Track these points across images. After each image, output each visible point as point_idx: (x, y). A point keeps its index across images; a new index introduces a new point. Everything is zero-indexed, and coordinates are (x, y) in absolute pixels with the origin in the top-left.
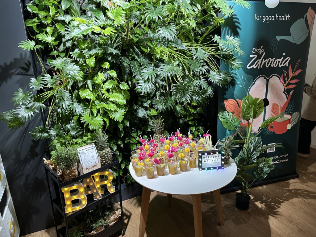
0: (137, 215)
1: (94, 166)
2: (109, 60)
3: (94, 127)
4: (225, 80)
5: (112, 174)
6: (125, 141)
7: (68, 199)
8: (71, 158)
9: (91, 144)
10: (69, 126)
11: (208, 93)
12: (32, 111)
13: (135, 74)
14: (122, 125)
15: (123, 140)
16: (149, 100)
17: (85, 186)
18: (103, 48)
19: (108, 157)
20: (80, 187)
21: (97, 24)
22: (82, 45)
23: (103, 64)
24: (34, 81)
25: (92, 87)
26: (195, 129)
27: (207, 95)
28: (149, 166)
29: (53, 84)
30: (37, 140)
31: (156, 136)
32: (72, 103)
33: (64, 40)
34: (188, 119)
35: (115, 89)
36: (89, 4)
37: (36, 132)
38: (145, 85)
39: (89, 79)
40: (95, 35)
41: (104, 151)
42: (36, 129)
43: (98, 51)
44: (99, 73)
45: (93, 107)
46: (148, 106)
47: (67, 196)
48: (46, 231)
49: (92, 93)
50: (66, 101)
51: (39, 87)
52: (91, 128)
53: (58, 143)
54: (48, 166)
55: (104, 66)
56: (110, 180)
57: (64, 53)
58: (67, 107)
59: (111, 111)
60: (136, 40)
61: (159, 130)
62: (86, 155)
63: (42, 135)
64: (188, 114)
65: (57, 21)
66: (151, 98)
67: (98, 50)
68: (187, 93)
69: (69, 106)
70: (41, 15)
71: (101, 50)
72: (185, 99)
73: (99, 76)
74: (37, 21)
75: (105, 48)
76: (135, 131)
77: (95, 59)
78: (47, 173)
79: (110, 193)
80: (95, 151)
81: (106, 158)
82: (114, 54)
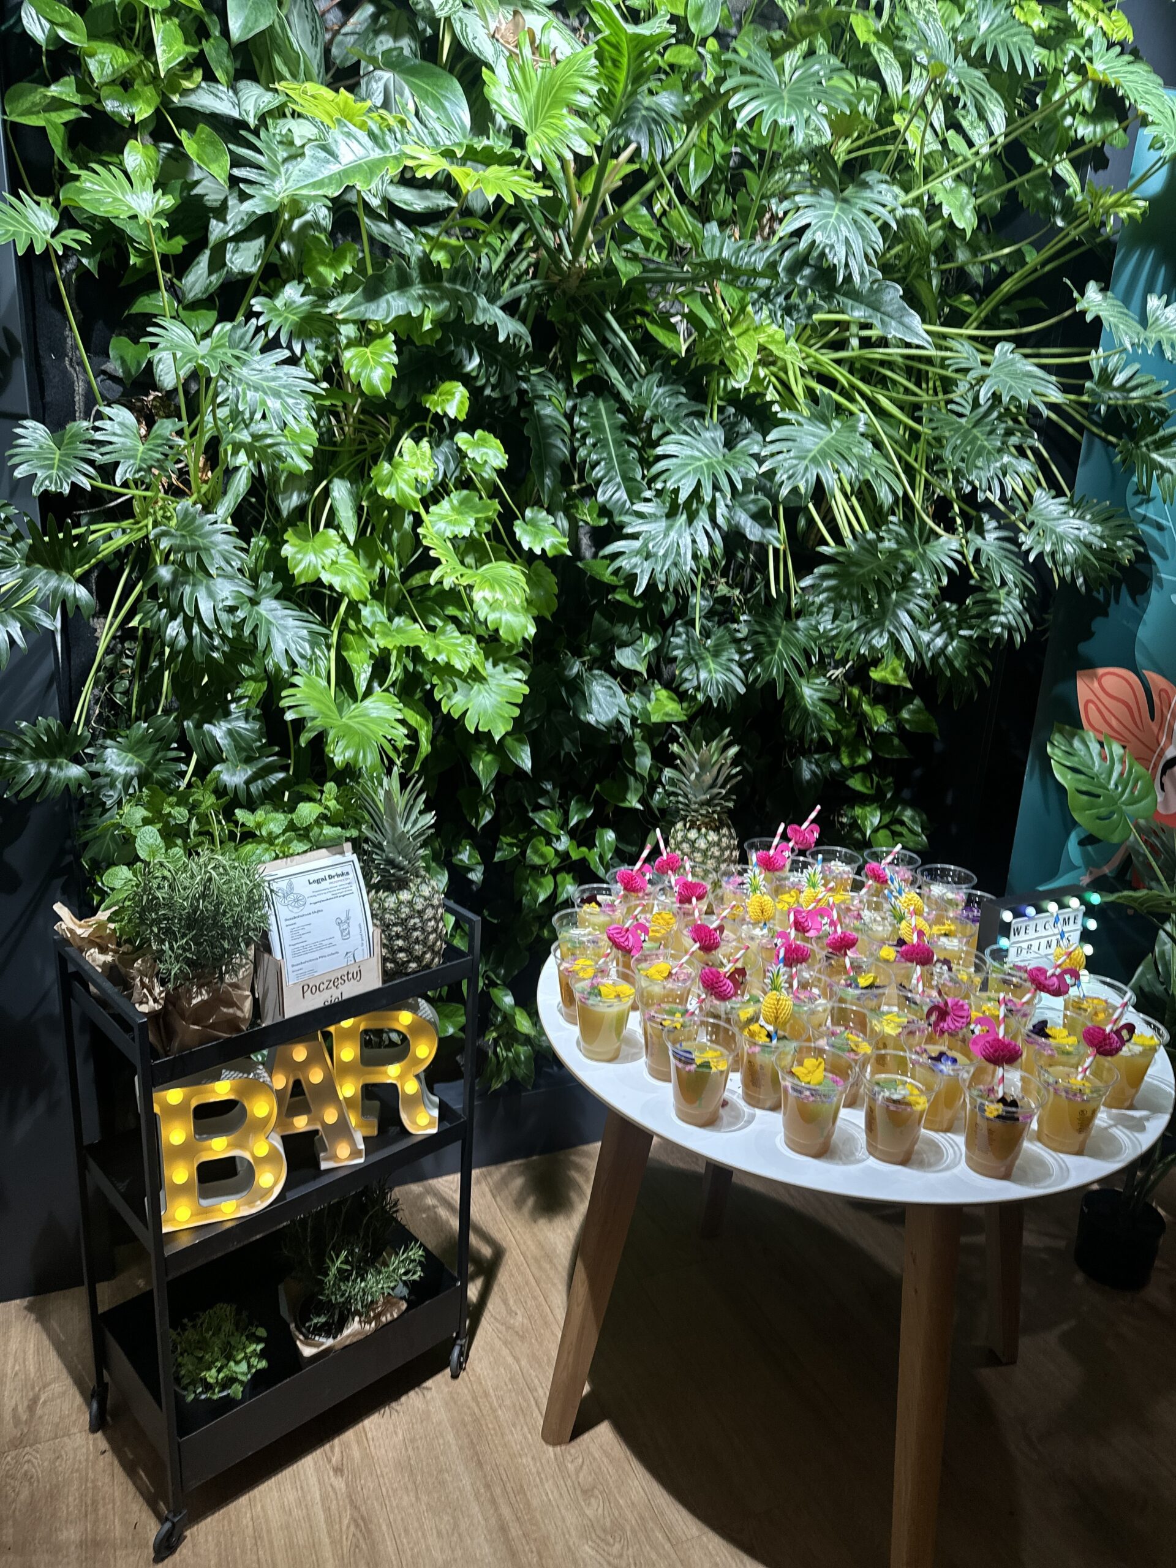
0: (531, 1262)
1: (349, 976)
2: (468, 374)
3: (357, 753)
4: (1107, 556)
5: (432, 1029)
6: (494, 849)
7: (184, 1151)
8: (228, 922)
9: (337, 848)
10: (218, 731)
11: (1002, 619)
12: (14, 617)
13: (598, 472)
14: (489, 758)
15: (485, 844)
16: (650, 633)
17: (280, 1081)
18: (446, 294)
19: (423, 930)
20: (255, 1088)
21: (429, 141)
22: (323, 263)
23: (432, 390)
24: (36, 440)
25: (354, 522)
26: (876, 821)
27: (998, 630)
28: (666, 1006)
29: (150, 467)
30: (22, 796)
31: (685, 839)
32: (250, 593)
33: (217, 230)
34: (846, 761)
35: (475, 551)
36: (377, 33)
37: (18, 752)
38: (673, 535)
39: (341, 476)
40: (393, 225)
41: (405, 896)
42: (22, 732)
43: (421, 305)
44: (406, 443)
45: (350, 638)
46: (642, 668)
47: (175, 1134)
48: (30, 1308)
49: (352, 555)
50: (219, 580)
51: (67, 475)
52: (339, 755)
53: (146, 822)
54: (81, 950)
55: (436, 404)
56: (418, 1061)
57: (209, 309)
58: (224, 617)
59: (448, 670)
60: (628, 271)
61: (708, 803)
62: (309, 909)
63: (53, 771)
64: (844, 732)
65: (190, 118)
66: (661, 625)
67: (421, 298)
68: (897, 604)
69: (231, 610)
70: (102, 64)
71: (437, 301)
72: (886, 635)
73: (406, 457)
74: (76, 99)
75: (454, 296)
76: (552, 801)
77: (398, 353)
78: (67, 994)
79: (409, 1134)
80: (355, 888)
81: (416, 934)
82: (501, 339)
